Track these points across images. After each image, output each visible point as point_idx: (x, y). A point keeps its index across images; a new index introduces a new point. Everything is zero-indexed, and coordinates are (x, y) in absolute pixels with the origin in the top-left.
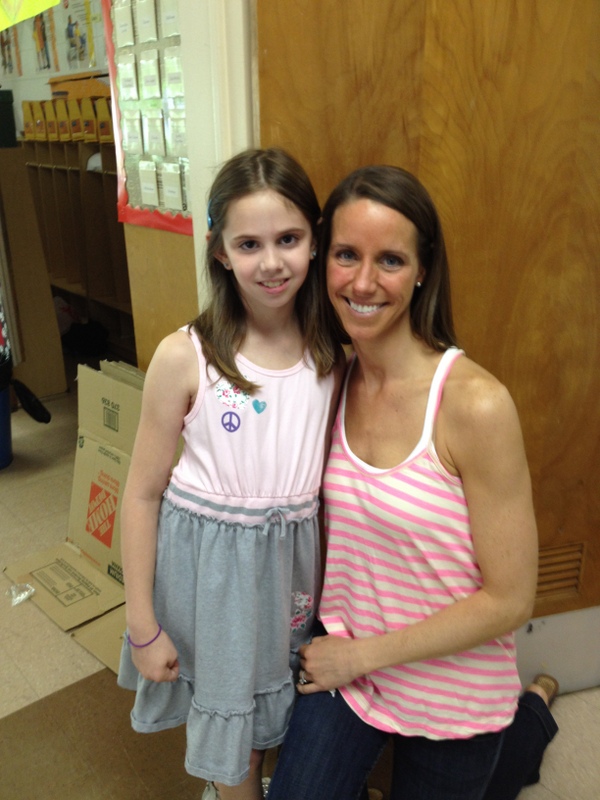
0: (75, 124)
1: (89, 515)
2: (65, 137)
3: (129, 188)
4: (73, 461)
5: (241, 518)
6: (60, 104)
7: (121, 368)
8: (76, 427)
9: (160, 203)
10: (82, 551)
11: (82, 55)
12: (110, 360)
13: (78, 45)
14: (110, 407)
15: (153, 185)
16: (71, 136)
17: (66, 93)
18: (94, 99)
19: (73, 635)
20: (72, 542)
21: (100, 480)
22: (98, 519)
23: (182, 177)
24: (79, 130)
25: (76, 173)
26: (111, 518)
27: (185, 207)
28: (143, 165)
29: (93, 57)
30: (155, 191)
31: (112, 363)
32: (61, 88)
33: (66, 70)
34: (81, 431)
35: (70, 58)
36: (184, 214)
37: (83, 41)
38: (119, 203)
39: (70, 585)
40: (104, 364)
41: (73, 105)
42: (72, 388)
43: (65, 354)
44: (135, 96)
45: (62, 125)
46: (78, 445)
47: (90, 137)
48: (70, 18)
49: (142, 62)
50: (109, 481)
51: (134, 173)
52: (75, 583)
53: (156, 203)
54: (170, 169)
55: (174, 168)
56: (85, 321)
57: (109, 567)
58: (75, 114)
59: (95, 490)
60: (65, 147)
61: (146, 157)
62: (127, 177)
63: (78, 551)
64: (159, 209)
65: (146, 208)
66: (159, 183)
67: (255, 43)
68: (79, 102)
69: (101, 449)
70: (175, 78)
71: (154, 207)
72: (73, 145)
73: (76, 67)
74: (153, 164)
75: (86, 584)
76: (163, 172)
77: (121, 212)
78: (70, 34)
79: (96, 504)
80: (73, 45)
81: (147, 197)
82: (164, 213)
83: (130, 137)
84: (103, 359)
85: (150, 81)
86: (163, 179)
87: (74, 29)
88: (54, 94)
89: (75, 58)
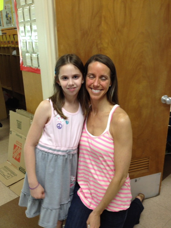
0: (9, 42)
1: (13, 153)
2: (6, 46)
3: (23, 61)
4: (8, 138)
5: (60, 153)
6: (4, 37)
7: (22, 111)
8: (9, 128)
9: (32, 65)
10: (12, 164)
11: (10, 22)
12: (19, 109)
13: (9, 20)
14: (19, 123)
15: (30, 60)
16: (7, 45)
17: (6, 33)
18: (14, 35)
19: (9, 188)
20: (9, 161)
21: (16, 143)
22: (16, 154)
23: (38, 58)
24: (10, 44)
25: (9, 56)
26: (20, 154)
27: (39, 66)
28: (27, 54)
29: (13, 23)
30: (30, 62)
31: (19, 110)
32: (4, 32)
33: (6, 27)
34: (11, 129)
35: (7, 23)
36: (39, 68)
37: (10, 18)
38: (20, 65)
39: (8, 173)
40: (17, 110)
41: (8, 37)
42: (8, 117)
43: (6, 107)
44: (24, 35)
45: (5, 42)
46: (10, 133)
47: (13, 46)
48: (7, 12)
49: (26, 26)
50: (19, 144)
51: (24, 57)
52: (10, 173)
53: (31, 65)
54: (34, 55)
55: (36, 55)
56: (12, 98)
57: (20, 168)
58: (8, 39)
59: (15, 146)
60: (6, 49)
61: (28, 52)
62: (22, 58)
63: (11, 164)
64: (32, 67)
65: (28, 66)
66: (31, 60)
67: (56, 23)
68: (10, 36)
69: (17, 135)
70: (35, 31)
71: (30, 66)
72: (8, 48)
73: (9, 26)
74: (30, 54)
75: (13, 173)
76: (32, 56)
77: (21, 68)
78: (7, 16)
79: (15, 150)
80: (8, 20)
81: (28, 63)
82: (33, 68)
83: (23, 47)
84: (17, 109)
85: (28, 31)
86: (33, 58)
87: (8, 15)
88: (2, 33)
89: (8, 23)
